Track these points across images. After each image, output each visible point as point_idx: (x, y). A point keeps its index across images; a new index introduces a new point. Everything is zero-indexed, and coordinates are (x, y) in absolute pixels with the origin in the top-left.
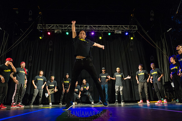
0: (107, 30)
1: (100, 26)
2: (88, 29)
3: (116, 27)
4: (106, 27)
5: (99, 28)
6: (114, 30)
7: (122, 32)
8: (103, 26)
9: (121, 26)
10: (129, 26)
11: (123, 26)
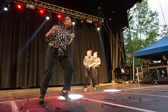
1: (74, 12)
2: (63, 11)
3: (88, 16)
4: (79, 14)
5: (73, 14)
6: (86, 19)
7: (92, 22)
8: (76, 12)
9: (91, 16)
10: (97, 17)
11: (93, 16)
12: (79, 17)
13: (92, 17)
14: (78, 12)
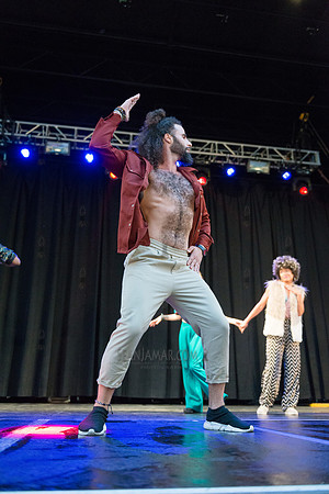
0: (224, 159)
1: (202, 144)
3: (253, 150)
4: (221, 147)
6: (246, 161)
7: (271, 170)
8: (209, 142)
9: (267, 148)
10: (292, 150)
11: (275, 149)
12: (219, 158)
13: (272, 152)
14: (217, 143)
